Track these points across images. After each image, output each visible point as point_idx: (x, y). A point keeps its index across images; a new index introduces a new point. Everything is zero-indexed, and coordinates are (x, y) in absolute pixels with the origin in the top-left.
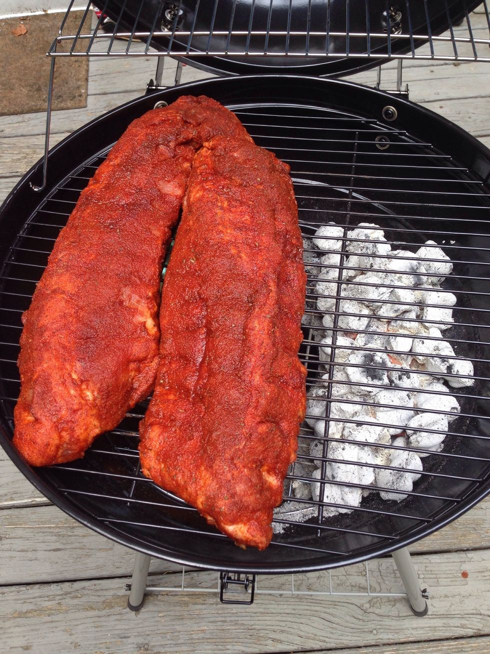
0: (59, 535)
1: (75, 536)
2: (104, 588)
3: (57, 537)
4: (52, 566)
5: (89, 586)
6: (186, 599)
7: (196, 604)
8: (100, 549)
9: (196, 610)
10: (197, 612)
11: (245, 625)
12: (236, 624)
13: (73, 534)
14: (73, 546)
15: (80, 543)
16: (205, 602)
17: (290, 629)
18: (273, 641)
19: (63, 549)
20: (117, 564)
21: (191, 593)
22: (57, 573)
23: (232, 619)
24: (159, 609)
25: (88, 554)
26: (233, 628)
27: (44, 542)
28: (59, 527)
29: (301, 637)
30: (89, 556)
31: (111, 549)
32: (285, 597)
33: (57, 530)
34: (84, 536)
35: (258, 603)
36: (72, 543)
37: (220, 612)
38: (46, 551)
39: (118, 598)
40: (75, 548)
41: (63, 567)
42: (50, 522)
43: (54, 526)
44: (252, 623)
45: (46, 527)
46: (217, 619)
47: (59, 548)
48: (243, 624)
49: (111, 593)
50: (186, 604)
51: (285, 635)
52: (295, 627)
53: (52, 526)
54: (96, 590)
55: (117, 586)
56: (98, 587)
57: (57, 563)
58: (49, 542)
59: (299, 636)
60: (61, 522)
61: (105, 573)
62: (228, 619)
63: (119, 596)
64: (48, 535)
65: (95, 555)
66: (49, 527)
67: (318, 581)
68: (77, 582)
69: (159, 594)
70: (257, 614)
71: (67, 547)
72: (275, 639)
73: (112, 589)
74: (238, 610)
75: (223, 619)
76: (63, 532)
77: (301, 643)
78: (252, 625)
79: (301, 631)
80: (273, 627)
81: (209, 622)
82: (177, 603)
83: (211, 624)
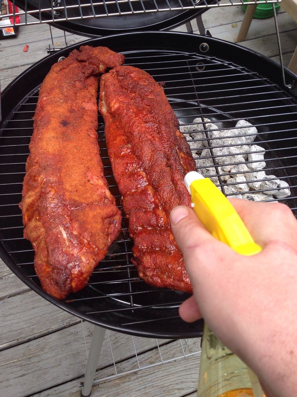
0: (22, 366)
1: (33, 363)
2: (62, 391)
3: (21, 367)
4: (22, 387)
5: (51, 393)
6: (118, 381)
7: (124, 383)
8: (52, 367)
9: (126, 386)
10: (127, 387)
11: (159, 386)
12: (153, 387)
13: (31, 362)
14: (33, 370)
15: (37, 367)
16: (130, 380)
17: (186, 379)
18: (178, 390)
19: (27, 374)
20: (66, 373)
21: (120, 377)
22: (27, 390)
23: (150, 384)
24: (102, 393)
25: (45, 372)
26: (152, 390)
27: (13, 373)
28: (20, 361)
29: (194, 382)
30: (46, 373)
31: (60, 365)
32: (178, 361)
33: (19, 363)
34: (39, 362)
35: (163, 370)
36: (32, 368)
37: (141, 383)
38: (15, 378)
39: (73, 394)
40: (35, 371)
41: (30, 385)
42: (12, 359)
43: (17, 360)
44: (162, 383)
45: (11, 363)
46: (140, 388)
47: (24, 374)
48: (157, 386)
49: (68, 392)
50: (119, 385)
51: (184, 384)
52: (189, 377)
53: (15, 361)
54: (57, 394)
55: (70, 387)
56: (57, 392)
57: (25, 384)
58: (16, 372)
59: (193, 382)
60: (21, 357)
61: (60, 382)
62: (147, 385)
63: (73, 393)
64: (14, 368)
65: (50, 371)
66: (13, 362)
67: (195, 346)
68: (43, 392)
69: (100, 384)
70: (164, 377)
71: (29, 371)
72: (179, 389)
73: (67, 390)
74: (152, 378)
75: (144, 387)
76: (24, 363)
77: (195, 385)
78: (163, 385)
79: (193, 378)
80: (176, 382)
81: (136, 391)
82: (112, 385)
83: (137, 392)
